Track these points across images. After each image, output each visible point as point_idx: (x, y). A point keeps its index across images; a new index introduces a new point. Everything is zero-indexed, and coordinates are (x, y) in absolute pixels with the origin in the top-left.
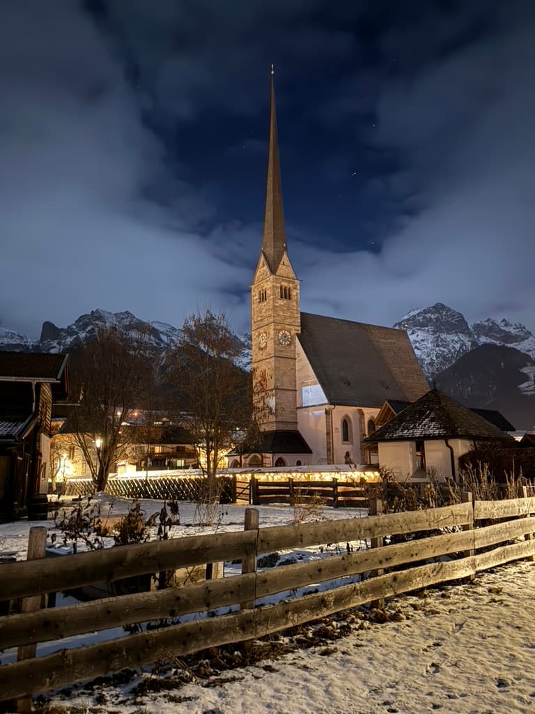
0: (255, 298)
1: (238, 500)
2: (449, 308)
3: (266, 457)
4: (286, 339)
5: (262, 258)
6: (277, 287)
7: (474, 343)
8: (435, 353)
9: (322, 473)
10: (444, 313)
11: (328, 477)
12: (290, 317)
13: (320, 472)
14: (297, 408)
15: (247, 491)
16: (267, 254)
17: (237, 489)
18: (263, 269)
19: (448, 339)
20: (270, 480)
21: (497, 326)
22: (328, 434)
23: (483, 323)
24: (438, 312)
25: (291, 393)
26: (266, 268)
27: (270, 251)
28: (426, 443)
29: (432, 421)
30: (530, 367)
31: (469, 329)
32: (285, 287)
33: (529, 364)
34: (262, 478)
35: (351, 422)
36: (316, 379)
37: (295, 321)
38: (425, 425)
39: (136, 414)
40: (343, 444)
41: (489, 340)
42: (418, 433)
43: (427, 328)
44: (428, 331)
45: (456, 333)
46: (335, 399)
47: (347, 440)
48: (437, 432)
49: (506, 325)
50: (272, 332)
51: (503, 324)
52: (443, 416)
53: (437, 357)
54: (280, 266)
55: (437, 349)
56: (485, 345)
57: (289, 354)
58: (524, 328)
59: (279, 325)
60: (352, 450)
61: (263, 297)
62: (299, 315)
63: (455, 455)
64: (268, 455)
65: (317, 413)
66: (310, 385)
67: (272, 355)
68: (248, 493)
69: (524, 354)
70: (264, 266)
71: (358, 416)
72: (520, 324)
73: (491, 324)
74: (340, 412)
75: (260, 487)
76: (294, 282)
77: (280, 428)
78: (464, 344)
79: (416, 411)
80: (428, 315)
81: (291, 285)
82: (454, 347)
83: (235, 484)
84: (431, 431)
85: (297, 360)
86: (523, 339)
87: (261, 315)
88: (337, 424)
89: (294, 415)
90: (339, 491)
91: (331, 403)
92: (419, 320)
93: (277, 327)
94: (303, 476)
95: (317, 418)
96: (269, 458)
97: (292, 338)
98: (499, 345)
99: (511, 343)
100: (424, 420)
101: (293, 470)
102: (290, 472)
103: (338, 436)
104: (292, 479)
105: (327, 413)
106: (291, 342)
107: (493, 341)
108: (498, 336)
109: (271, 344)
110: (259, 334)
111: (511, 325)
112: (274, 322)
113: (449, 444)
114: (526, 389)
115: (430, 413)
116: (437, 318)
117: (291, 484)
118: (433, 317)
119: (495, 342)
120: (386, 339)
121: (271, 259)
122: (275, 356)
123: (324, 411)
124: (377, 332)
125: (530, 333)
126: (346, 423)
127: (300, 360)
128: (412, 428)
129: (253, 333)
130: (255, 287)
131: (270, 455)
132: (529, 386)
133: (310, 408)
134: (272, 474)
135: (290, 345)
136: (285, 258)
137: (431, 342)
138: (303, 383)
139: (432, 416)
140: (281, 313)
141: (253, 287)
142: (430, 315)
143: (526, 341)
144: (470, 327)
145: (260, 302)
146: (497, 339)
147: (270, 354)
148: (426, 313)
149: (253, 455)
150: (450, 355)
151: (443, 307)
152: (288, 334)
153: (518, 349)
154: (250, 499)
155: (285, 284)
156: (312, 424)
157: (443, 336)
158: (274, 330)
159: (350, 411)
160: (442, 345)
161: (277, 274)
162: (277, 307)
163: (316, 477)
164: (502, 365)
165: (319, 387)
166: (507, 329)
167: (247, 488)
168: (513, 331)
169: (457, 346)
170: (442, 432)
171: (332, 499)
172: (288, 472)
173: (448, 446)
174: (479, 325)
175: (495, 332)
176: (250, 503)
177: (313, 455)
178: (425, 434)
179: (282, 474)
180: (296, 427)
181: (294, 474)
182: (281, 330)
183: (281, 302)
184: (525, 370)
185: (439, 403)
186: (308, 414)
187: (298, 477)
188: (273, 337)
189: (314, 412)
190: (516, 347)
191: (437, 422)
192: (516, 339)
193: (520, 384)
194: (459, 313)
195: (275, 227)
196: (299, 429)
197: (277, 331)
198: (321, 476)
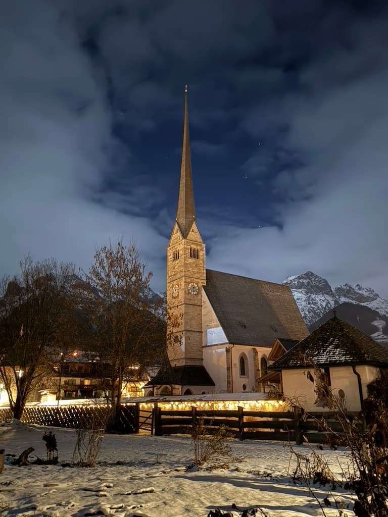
0: (170, 257)
1: (140, 430)
2: (317, 276)
3: (175, 388)
4: (195, 289)
5: (176, 227)
6: (187, 248)
7: (336, 302)
8: (308, 309)
9: (226, 402)
10: (313, 279)
11: (232, 406)
12: (198, 272)
13: (223, 401)
14: (203, 347)
15: (149, 421)
16: (180, 223)
17: (140, 418)
18: (176, 235)
19: (317, 299)
20: (175, 408)
21: (353, 289)
22: (228, 369)
23: (343, 287)
24: (308, 278)
25: (198, 334)
26: (179, 234)
27: (182, 221)
28: (331, 369)
29: (336, 347)
30: (379, 321)
31: (332, 292)
32: (194, 249)
33: (378, 319)
34: (165, 407)
35: (247, 359)
36: (218, 323)
37: (201, 276)
38: (330, 352)
39: (75, 354)
40: (240, 378)
41: (347, 300)
42: (323, 359)
43: (301, 290)
44: (302, 292)
45: (323, 294)
46: (233, 340)
47: (244, 374)
48: (343, 358)
49: (360, 289)
50: (183, 284)
51: (357, 288)
52: (348, 342)
53: (309, 312)
54: (190, 232)
55: (309, 306)
56: (345, 303)
57: (196, 302)
58: (373, 291)
59: (189, 278)
60: (248, 383)
61: (176, 257)
62: (205, 271)
63: (362, 382)
64: (177, 386)
65: (219, 351)
66: (214, 327)
67: (183, 303)
68: (151, 423)
69: (374, 311)
70: (177, 232)
71: (252, 354)
72: (370, 289)
73: (348, 288)
74: (238, 350)
75: (163, 417)
76: (201, 245)
77: (188, 364)
78: (328, 303)
79: (319, 339)
80: (301, 280)
81: (199, 247)
82: (321, 305)
83: (138, 413)
84: (337, 358)
85: (203, 307)
86: (373, 299)
87: (174, 270)
88: (236, 361)
89: (200, 353)
90: (245, 421)
91: (231, 343)
92: (295, 284)
93: (188, 280)
94: (207, 405)
95: (220, 355)
96: (178, 389)
97: (199, 289)
98: (355, 304)
99: (364, 302)
100: (328, 346)
101: (197, 399)
102: (194, 401)
103: (236, 370)
104: (196, 408)
105: (228, 351)
106: (198, 292)
107: (350, 300)
108: (354, 297)
109: (182, 294)
110: (173, 286)
111: (363, 289)
112: (185, 276)
113: (357, 371)
114: (376, 338)
115: (333, 340)
116: (308, 283)
117: (194, 413)
118: (305, 281)
119: (352, 301)
120: (274, 292)
121: (183, 227)
122: (185, 304)
123: (225, 349)
124: (266, 286)
125: (377, 295)
126: (243, 360)
127: (206, 307)
128: (317, 355)
129: (168, 285)
130: (170, 249)
131: (180, 387)
132: (379, 336)
133: (213, 347)
134: (177, 403)
135: (197, 294)
136: (194, 226)
137: (304, 301)
138: (208, 326)
139: (336, 342)
140: (191, 269)
141: (168, 248)
142: (302, 280)
143: (375, 301)
144: (332, 290)
145: (174, 260)
146: (353, 299)
147: (181, 302)
148: (299, 279)
149: (164, 386)
150: (319, 311)
151: (312, 274)
152: (196, 286)
153: (370, 307)
154: (152, 428)
155: (194, 246)
156: (215, 360)
157: (313, 296)
158: (185, 282)
159: (246, 349)
160: (312, 303)
161: (188, 238)
162: (188, 264)
163: (220, 406)
164: (358, 319)
165: (221, 328)
166: (360, 292)
167: (149, 418)
168: (366, 294)
169: (324, 304)
170: (348, 358)
171: (238, 430)
172: (192, 401)
173: (355, 372)
174: (339, 288)
175: (352, 294)
176: (152, 433)
177: (216, 386)
178: (330, 361)
179: (186, 403)
180: (202, 363)
181: (198, 403)
182: (191, 282)
183: (191, 261)
184: (376, 323)
185: (342, 330)
186: (212, 352)
187: (201, 405)
188: (184, 288)
189: (217, 350)
190: (367, 306)
191: (342, 348)
192: (368, 299)
193: (372, 334)
194: (324, 280)
195: (186, 203)
196: (204, 364)
197: (187, 283)
198: (225, 405)
